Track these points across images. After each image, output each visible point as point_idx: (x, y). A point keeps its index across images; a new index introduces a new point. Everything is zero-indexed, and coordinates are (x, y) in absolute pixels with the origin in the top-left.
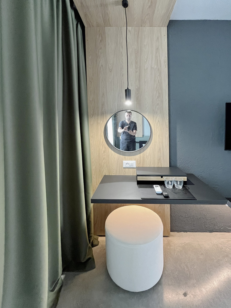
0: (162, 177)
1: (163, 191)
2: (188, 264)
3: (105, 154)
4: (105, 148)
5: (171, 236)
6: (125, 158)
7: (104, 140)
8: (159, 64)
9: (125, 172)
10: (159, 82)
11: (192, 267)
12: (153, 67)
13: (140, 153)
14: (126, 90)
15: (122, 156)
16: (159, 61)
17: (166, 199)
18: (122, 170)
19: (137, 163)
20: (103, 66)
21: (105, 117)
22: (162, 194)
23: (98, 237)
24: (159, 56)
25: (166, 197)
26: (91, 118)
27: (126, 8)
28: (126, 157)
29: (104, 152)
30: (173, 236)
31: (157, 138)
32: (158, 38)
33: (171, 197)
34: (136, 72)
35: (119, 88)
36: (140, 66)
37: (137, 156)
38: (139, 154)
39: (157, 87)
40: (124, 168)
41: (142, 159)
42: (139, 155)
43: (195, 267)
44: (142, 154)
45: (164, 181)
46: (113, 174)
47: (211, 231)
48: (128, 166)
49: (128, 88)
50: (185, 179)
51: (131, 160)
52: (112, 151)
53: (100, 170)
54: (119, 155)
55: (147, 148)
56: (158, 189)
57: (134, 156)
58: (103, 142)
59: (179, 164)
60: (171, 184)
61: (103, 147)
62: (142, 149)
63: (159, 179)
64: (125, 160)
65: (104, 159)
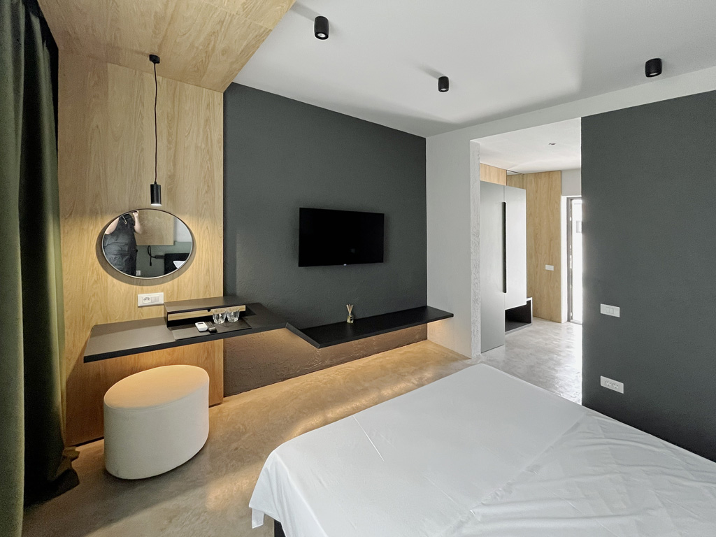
0: (209, 310)
1: (209, 326)
3: (99, 285)
4: (98, 275)
5: (225, 402)
6: (142, 289)
7: (97, 260)
8: (210, 144)
9: (142, 314)
10: (208, 169)
12: (199, 145)
13: (173, 279)
14: (152, 186)
15: (135, 286)
16: (209, 139)
17: (213, 335)
18: (135, 311)
19: (166, 296)
20: (100, 127)
21: (99, 218)
22: (208, 330)
23: (73, 448)
24: (211, 132)
25: (214, 332)
26: (66, 219)
27: (156, 64)
28: (145, 287)
29: (96, 282)
30: (228, 401)
31: (204, 253)
32: (208, 105)
33: (219, 331)
34: (170, 149)
35: (133, 171)
36: (176, 142)
37: (166, 284)
39: (205, 177)
40: (139, 307)
41: (176, 288)
42: (170, 283)
44: (176, 280)
45: (212, 316)
48: (147, 302)
49: (155, 183)
50: (243, 308)
51: (155, 291)
52: (115, 281)
53: (84, 317)
56: (202, 326)
58: (93, 265)
59: (239, 290)
60: (222, 318)
61: (93, 273)
62: (177, 273)
63: (205, 313)
64: (142, 292)
65: (94, 295)
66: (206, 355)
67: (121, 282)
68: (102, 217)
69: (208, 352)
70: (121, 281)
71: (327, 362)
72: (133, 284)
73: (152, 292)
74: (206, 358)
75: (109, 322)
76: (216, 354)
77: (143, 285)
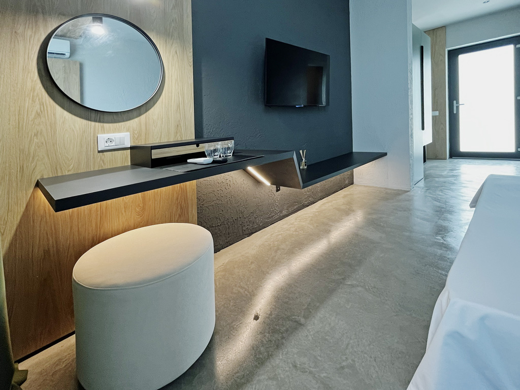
0: (198, 145)
2: (241, 283)
3: (43, 119)
4: (42, 104)
6: (103, 127)
7: (39, 82)
9: (103, 161)
11: (248, 283)
15: (93, 123)
18: (94, 158)
19: (133, 137)
28: (106, 125)
29: (38, 115)
37: (132, 121)
38: (137, 117)
40: (99, 152)
41: (143, 127)
42: (136, 120)
43: (252, 281)
44: (143, 117)
46: (69, 171)
47: (250, 234)
48: (110, 145)
51: (119, 131)
52: (66, 114)
53: (22, 168)
54: (84, 122)
55: (154, 105)
57: (126, 122)
58: (33, 89)
61: (34, 100)
64: (104, 131)
65: (36, 135)
66: (179, 211)
67: (74, 117)
68: (45, 20)
69: (181, 208)
70: (75, 115)
71: (284, 212)
72: (91, 121)
73: (114, 131)
74: (180, 216)
75: (60, 174)
76: (190, 209)
77: (103, 122)
